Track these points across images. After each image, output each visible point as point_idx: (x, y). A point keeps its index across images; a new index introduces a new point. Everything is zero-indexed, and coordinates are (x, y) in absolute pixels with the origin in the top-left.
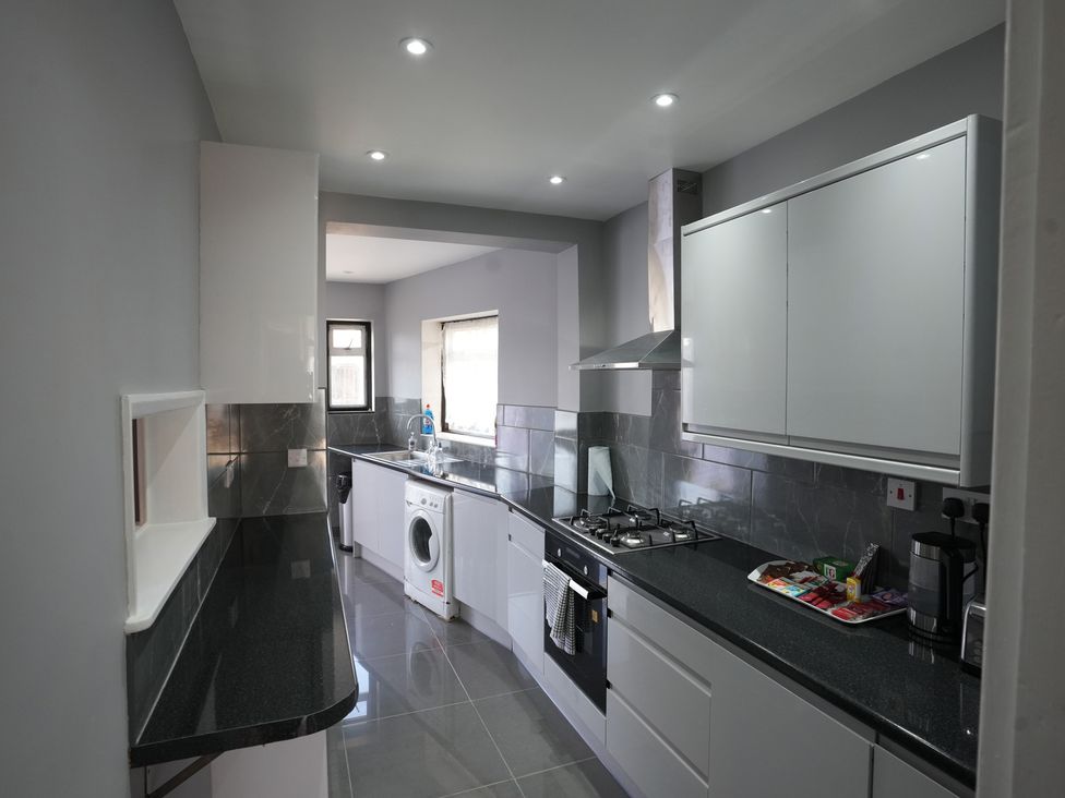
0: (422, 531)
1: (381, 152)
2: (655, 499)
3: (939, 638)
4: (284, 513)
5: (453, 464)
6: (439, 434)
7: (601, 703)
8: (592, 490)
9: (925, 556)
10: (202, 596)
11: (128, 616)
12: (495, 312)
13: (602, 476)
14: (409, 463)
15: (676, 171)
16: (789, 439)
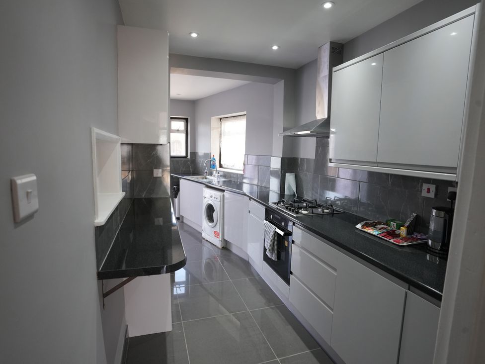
0: (210, 209)
1: (196, 33)
2: (315, 196)
3: (441, 252)
4: (152, 196)
5: (224, 181)
6: (219, 169)
7: (287, 281)
8: (287, 192)
9: (437, 216)
10: (120, 223)
11: (95, 219)
12: (245, 113)
13: (291, 185)
14: (205, 180)
15: (331, 43)
16: (378, 164)
